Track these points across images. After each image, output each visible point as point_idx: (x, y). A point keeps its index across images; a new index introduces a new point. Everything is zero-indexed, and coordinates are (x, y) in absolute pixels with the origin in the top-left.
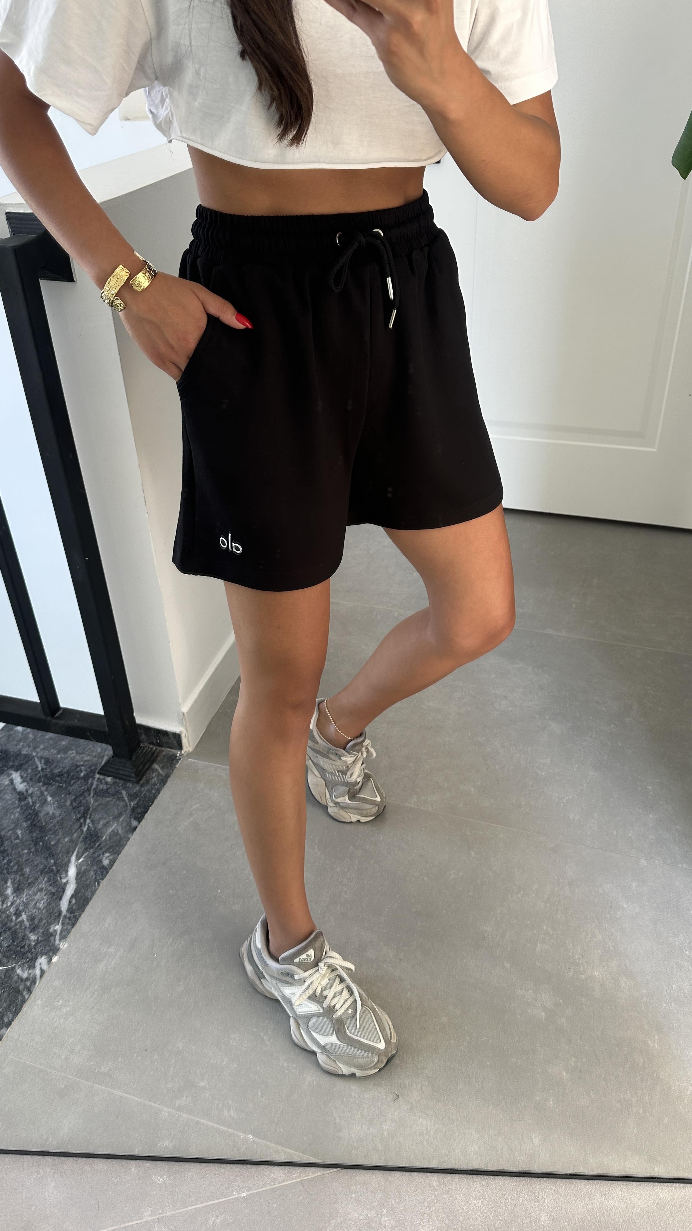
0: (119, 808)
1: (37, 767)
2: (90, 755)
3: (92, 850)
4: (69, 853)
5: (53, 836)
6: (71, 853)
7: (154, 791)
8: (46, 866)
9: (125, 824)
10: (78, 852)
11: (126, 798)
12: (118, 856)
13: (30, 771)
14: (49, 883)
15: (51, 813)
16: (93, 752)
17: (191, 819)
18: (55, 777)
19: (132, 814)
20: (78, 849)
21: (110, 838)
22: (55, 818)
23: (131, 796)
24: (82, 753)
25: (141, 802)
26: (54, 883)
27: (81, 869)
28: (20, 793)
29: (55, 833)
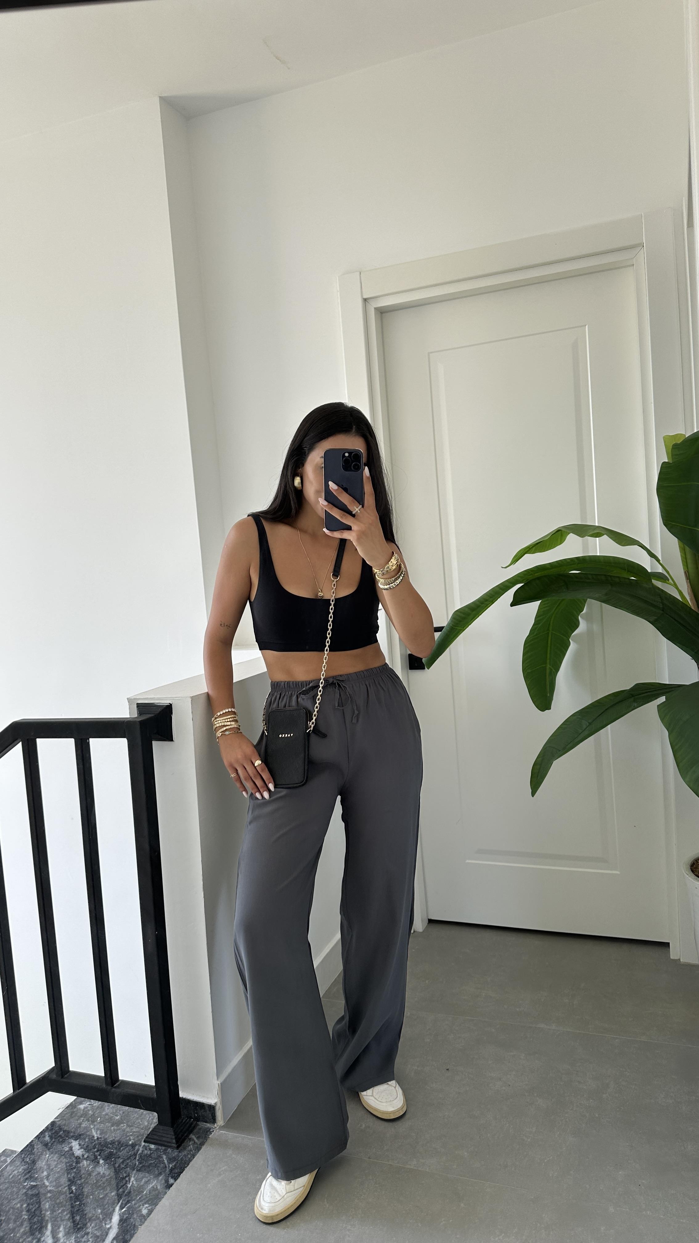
0: (159, 1168)
1: (94, 1137)
2: (138, 1128)
3: (133, 1202)
4: (113, 1205)
5: (102, 1191)
6: (116, 1204)
7: (189, 1156)
8: (94, 1214)
9: (163, 1181)
10: (122, 1204)
11: (166, 1161)
12: (155, 1207)
13: (87, 1140)
14: (95, 1228)
15: (102, 1173)
16: (140, 1125)
17: (220, 1178)
18: (108, 1145)
19: (170, 1174)
20: (122, 1201)
21: (150, 1193)
22: (104, 1177)
23: (170, 1159)
24: (132, 1126)
25: (178, 1165)
26: (99, 1228)
27: (123, 1217)
28: (78, 1158)
29: (103, 1188)
